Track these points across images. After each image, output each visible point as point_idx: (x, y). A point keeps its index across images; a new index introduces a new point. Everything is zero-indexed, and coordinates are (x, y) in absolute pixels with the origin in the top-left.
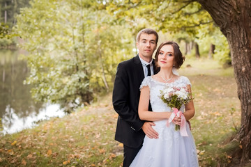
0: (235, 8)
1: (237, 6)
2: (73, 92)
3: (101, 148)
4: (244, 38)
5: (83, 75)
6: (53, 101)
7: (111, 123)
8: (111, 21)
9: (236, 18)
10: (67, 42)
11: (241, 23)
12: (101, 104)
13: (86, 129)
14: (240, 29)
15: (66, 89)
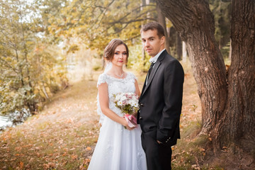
0: (196, 14)
1: (197, 12)
2: (22, 104)
3: (71, 153)
4: (205, 41)
5: (29, 89)
6: (3, 113)
7: (67, 128)
8: (50, 41)
9: (197, 23)
10: (10, 61)
11: (202, 28)
12: (49, 112)
13: (45, 136)
14: (201, 33)
15: (14, 101)
